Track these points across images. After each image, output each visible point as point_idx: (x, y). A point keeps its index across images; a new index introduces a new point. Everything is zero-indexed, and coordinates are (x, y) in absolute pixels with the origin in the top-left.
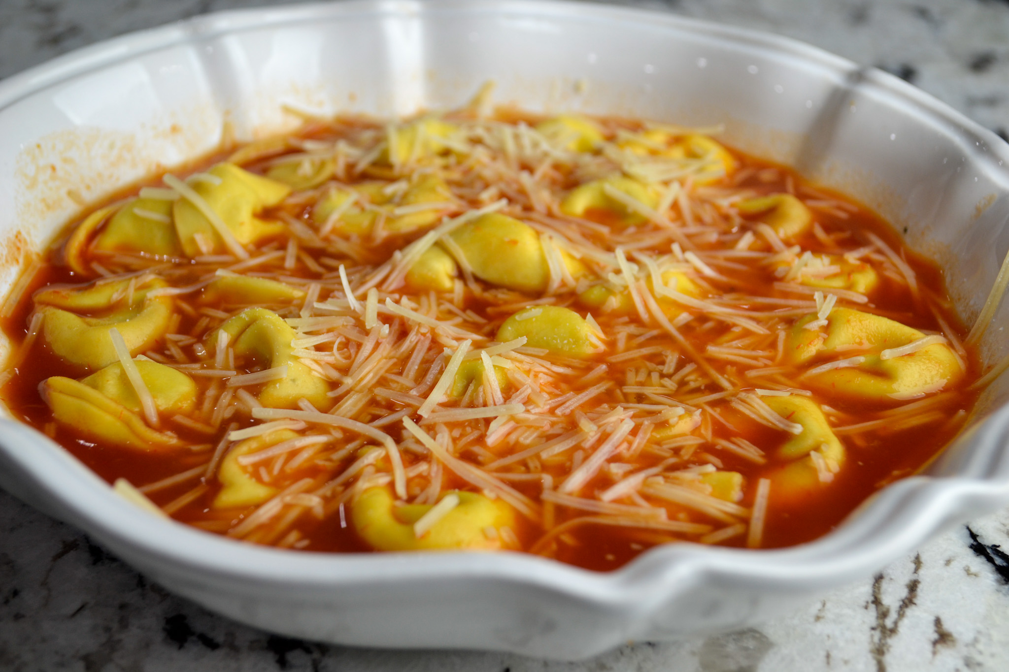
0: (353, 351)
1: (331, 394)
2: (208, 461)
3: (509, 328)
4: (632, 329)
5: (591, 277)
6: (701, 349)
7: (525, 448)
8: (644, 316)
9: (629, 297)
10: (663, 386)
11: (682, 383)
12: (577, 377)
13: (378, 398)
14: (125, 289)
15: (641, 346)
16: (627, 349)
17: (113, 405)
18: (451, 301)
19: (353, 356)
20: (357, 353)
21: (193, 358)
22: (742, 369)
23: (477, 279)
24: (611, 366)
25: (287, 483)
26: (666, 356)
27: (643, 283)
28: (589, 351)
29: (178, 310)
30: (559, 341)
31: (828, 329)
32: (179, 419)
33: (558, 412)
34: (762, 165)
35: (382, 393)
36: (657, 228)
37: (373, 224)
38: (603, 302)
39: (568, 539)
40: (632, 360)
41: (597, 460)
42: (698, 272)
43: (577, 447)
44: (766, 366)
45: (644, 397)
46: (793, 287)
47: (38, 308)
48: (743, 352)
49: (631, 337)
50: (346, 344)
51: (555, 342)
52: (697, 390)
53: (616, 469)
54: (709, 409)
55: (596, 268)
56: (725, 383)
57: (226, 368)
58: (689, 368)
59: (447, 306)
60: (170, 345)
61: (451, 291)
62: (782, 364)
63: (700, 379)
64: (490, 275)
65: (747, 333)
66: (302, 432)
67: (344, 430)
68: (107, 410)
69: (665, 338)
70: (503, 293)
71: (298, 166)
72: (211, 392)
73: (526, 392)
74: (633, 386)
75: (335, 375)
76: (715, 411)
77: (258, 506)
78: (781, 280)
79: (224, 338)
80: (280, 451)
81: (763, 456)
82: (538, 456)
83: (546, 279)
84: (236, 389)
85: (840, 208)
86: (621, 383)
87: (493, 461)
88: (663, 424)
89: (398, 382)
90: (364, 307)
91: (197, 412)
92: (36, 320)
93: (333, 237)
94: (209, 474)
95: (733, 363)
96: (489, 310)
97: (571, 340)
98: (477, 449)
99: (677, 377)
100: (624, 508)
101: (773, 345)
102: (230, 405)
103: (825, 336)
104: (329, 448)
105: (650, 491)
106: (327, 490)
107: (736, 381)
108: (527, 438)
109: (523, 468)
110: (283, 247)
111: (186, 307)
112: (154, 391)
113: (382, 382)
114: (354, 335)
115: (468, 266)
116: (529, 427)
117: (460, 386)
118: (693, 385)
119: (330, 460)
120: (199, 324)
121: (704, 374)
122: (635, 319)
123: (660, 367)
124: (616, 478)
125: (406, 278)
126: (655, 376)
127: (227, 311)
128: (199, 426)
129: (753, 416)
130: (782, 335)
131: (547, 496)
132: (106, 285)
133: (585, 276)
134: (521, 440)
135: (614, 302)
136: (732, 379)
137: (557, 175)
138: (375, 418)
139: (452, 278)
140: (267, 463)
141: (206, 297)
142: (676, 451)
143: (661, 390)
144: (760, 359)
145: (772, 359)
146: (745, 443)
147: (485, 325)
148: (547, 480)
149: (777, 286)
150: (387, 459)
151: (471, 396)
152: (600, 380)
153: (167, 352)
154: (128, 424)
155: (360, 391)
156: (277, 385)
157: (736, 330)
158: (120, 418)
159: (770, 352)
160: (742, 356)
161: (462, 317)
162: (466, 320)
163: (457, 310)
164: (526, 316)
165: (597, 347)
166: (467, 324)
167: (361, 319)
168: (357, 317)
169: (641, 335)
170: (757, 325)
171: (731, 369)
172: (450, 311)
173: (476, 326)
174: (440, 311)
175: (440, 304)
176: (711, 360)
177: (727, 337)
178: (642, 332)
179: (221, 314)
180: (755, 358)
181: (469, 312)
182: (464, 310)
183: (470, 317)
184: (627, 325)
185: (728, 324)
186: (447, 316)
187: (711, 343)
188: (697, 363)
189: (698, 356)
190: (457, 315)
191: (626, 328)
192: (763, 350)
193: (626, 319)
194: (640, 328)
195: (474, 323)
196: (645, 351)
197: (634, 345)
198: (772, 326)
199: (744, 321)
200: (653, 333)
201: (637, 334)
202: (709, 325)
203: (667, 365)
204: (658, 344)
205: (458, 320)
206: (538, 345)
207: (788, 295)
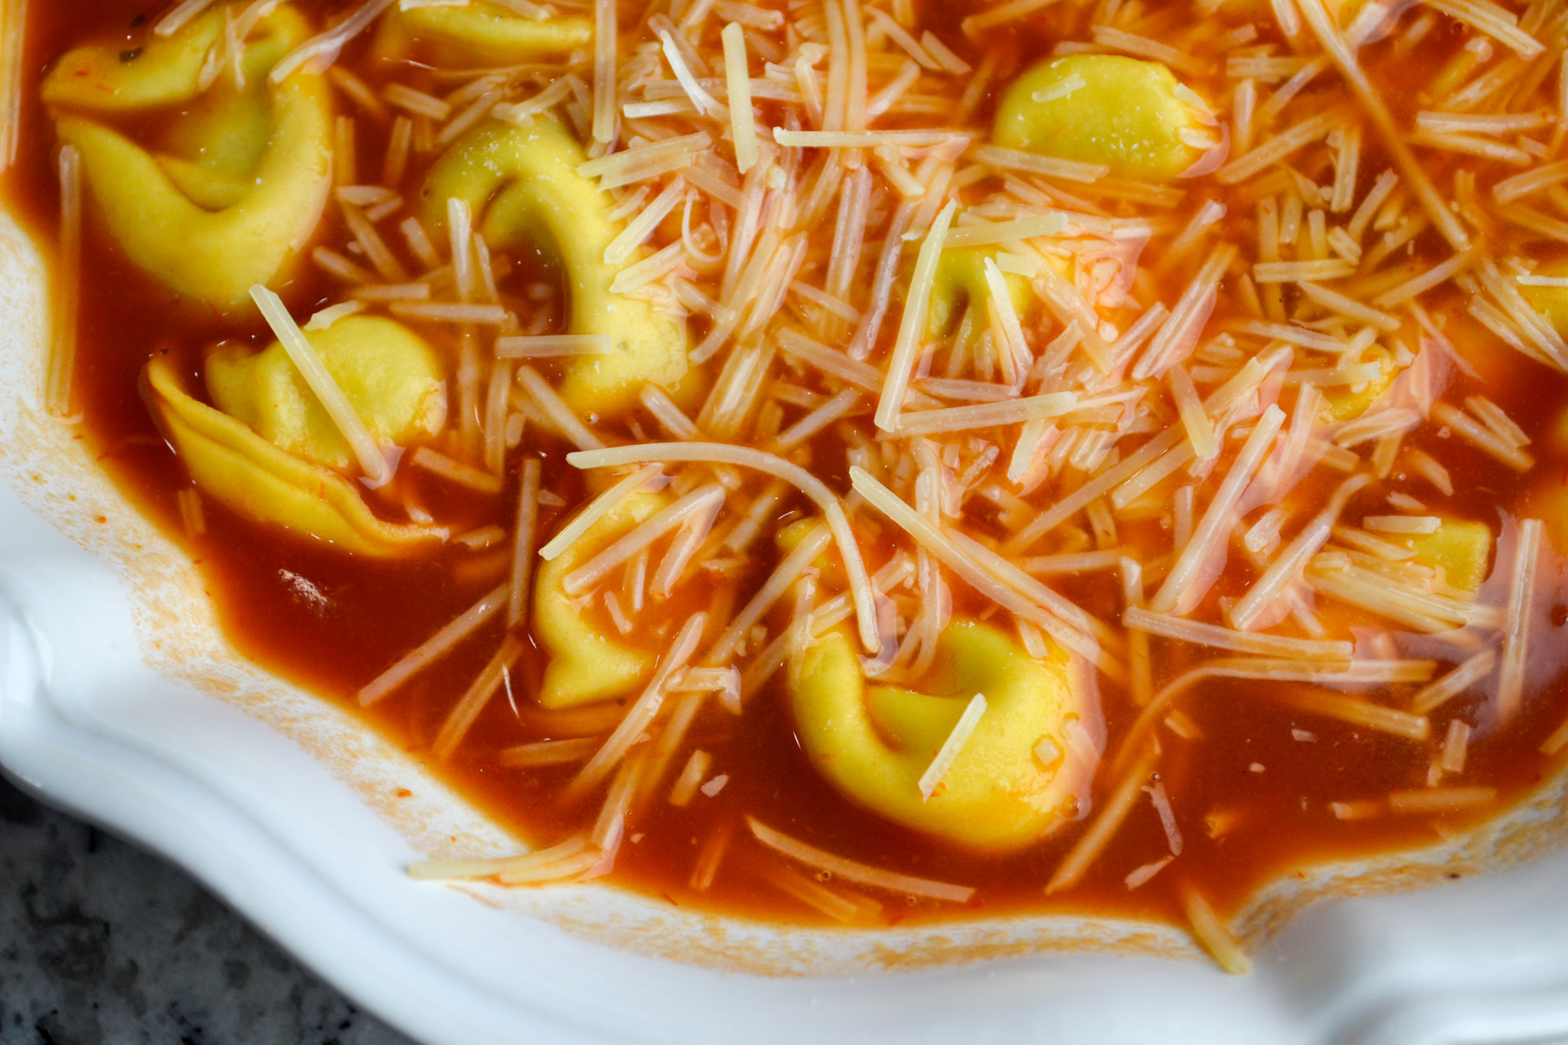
0: (721, 231)
1: (699, 356)
2: (503, 577)
3: (1020, 118)
4: (1262, 64)
6: (1405, 117)
7: (1086, 477)
8: (1289, 24)
10: (1333, 254)
11: (1370, 238)
12: (1165, 240)
13: (789, 361)
14: (220, 45)
15: (1285, 120)
16: (1257, 141)
17: (302, 469)
18: (888, 8)
19: (725, 241)
20: (731, 229)
21: (412, 268)
22: (1493, 173)
24: (1225, 193)
25: (661, 631)
26: (1336, 152)
28: (1176, 161)
29: (343, 104)
30: (1121, 146)
32: (425, 458)
33: (1139, 373)
35: (798, 347)
39: (1180, 726)
40: (1269, 170)
41: (1223, 514)
43: (1179, 478)
44: (1536, 162)
45: (1298, 295)
47: (65, 127)
48: (1487, 124)
49: (1266, 90)
50: (704, 210)
51: (1114, 147)
52: (1397, 259)
53: (1258, 540)
54: (1421, 315)
56: (1456, 235)
57: (479, 300)
58: (1385, 184)
59: (884, 26)
60: (354, 224)
62: (1563, 153)
63: (1404, 221)
65: (1501, 52)
66: (668, 493)
67: (741, 469)
68: (292, 480)
69: (1330, 82)
72: (468, 373)
73: (1073, 334)
74: (1275, 261)
75: (698, 299)
76: (1435, 323)
77: (623, 700)
79: (459, 213)
80: (633, 547)
81: (1527, 449)
82: (1107, 500)
84: (516, 365)
86: (1250, 252)
87: (1028, 521)
88: (1337, 391)
89: (820, 307)
90: (724, 101)
91: (453, 434)
92: (68, 165)
94: (515, 616)
95: (1464, 160)
96: (969, 26)
97: (1146, 143)
98: (996, 494)
99: (1358, 223)
100: (1276, 641)
101: (1550, 88)
102: (511, 409)
104: (725, 516)
105: (1323, 585)
106: (733, 642)
107: (1474, 220)
108: (1089, 453)
109: (1083, 537)
111: (357, 90)
112: (362, 401)
113: (790, 310)
114: (716, 184)
116: (1086, 426)
117: (942, 311)
118: (1391, 242)
119: (724, 554)
120: (393, 142)
121: (1412, 205)
122: (1270, 35)
123: (1325, 192)
124: (1260, 561)
126: (1317, 219)
127: (441, 91)
128: (465, 475)
129: (1514, 340)
131: (1136, 618)
132: (179, 33)
134: (1075, 460)
136: (1467, 215)
138: (793, 415)
140: (614, 581)
141: (389, 51)
142: (1365, 451)
143: (1328, 269)
144: (1523, 140)
145: (1544, 135)
146: (1493, 413)
147: (968, 77)
148: (1133, 573)
150: (833, 551)
151: (968, 348)
152: (1211, 240)
153: (353, 247)
154: (338, 506)
155: (750, 344)
156: (596, 367)
157: (1479, 49)
158: (322, 493)
159: (1544, 115)
160: (1486, 136)
161: (916, 61)
162: (925, 72)
163: (904, 39)
164: (1052, 95)
165: (1198, 154)
166: (931, 83)
167: (725, 137)
168: (716, 127)
169: (1284, 81)
170: (1518, 26)
171: (1464, 180)
172: (890, 45)
173: (948, 84)
174: (870, 50)
175: (867, 21)
176: (1424, 153)
177: (1455, 73)
178: (1283, 72)
179: (432, 107)
180: (1510, 139)
181: (928, 38)
182: (917, 33)
183: (932, 57)
184: (1253, 50)
185: (1459, 26)
186: (887, 62)
187: (1424, 98)
188: (1398, 171)
189: (1398, 144)
190: (904, 53)
191: (1251, 61)
192: (1527, 109)
193: (1249, 32)
194: (1281, 60)
195: (943, 76)
196: (1295, 138)
197: (1270, 121)
198: (1547, 22)
199: (1493, 18)
200: (1308, 71)
201: (1274, 80)
202: (1421, 28)
203: (1338, 184)
204: (1318, 111)
205: (910, 74)
206: (1080, 154)
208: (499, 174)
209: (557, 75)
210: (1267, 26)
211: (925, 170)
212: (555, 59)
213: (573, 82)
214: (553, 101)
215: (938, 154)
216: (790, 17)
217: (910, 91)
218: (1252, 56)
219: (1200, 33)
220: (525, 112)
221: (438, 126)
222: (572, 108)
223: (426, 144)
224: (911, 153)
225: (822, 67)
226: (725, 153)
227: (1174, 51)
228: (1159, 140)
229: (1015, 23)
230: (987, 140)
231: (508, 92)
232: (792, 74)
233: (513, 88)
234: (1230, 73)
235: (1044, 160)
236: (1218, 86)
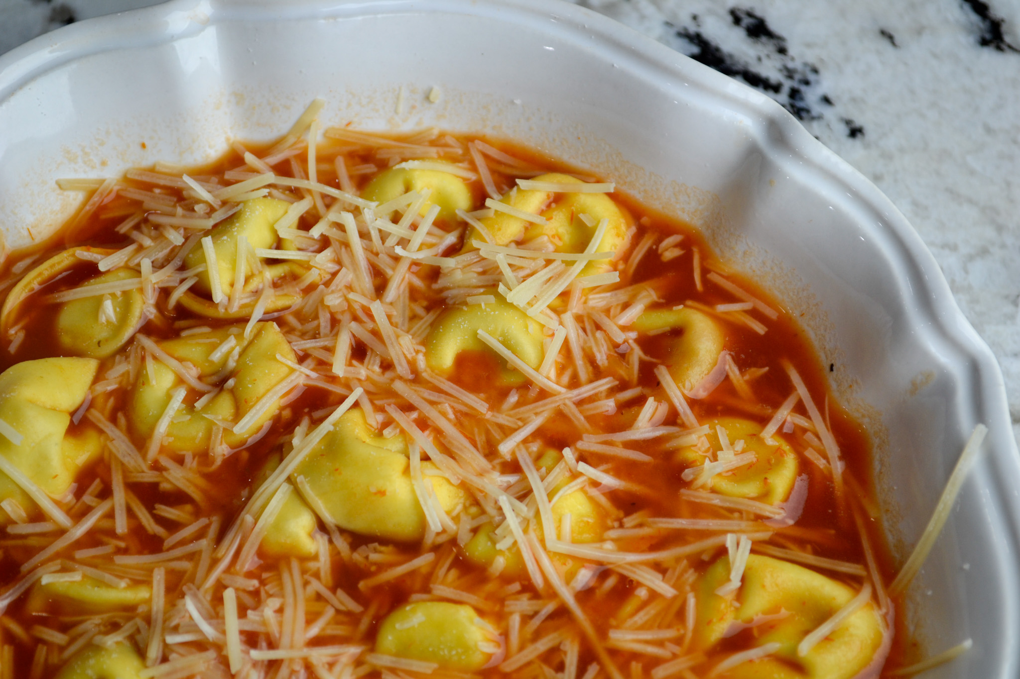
3: (390, 637)
4: (524, 604)
5: (474, 510)
6: (602, 631)
8: (538, 581)
9: (518, 555)
15: (537, 635)
16: (522, 648)
18: (317, 575)
22: (649, 663)
23: (342, 531)
26: (565, 653)
27: (533, 535)
29: (8, 638)
30: (447, 652)
31: (741, 594)
34: (664, 229)
36: (543, 394)
37: (209, 436)
38: (490, 562)
40: (529, 664)
42: (595, 484)
44: (675, 656)
46: (703, 497)
48: (648, 636)
49: (526, 618)
51: (443, 654)
55: (480, 496)
58: (592, 670)
59: (316, 586)
61: (315, 558)
62: (690, 651)
64: (359, 524)
65: (654, 595)
69: (562, 613)
70: (375, 551)
71: (98, 301)
78: (687, 484)
83: (423, 524)
85: (755, 314)
93: (165, 461)
95: (635, 656)
96: (362, 585)
97: (460, 650)
101: (681, 614)
103: (737, 604)
110: (105, 493)
111: (16, 628)
115: (329, 518)
120: (36, 658)
122: (528, 588)
127: (64, 628)
130: (692, 601)
133: (465, 508)
135: (500, 564)
137: (418, 283)
139: (312, 536)
141: (35, 607)
144: (667, 644)
145: (678, 641)
147: (363, 613)
149: (685, 494)
157: (642, 593)
159: (678, 630)
160: (647, 642)
161: (333, 606)
162: (338, 611)
163: (326, 593)
164: (407, 625)
165: (489, 656)
166: (342, 618)
167: (224, 653)
168: (219, 647)
169: (536, 613)
170: (663, 580)
171: (636, 667)
172: (319, 597)
173: (352, 618)
174: (308, 600)
175: (306, 584)
176: (614, 653)
177: (629, 607)
178: (536, 608)
179: (57, 638)
180: (660, 643)
181: (340, 592)
182: (334, 590)
183: (342, 603)
184: (519, 596)
185: (631, 581)
186: (317, 606)
187: (613, 622)
188: (600, 663)
189: (599, 648)
190: (326, 601)
191: (518, 603)
192: (669, 626)
193: (516, 586)
194: (534, 602)
195: (349, 613)
196: (543, 645)
197: (529, 636)
198: (679, 578)
199: (648, 576)
200: (550, 607)
201: (531, 613)
202: (611, 582)
203: (567, 671)
204: (556, 629)
205: (330, 613)
206: (424, 657)
207: (698, 510)
209: (129, 619)
210: (526, 583)
211: (337, 669)
212: (129, 610)
213: (139, 622)
214: (127, 634)
215: (344, 659)
216: (263, 583)
217: (328, 624)
218: (517, 599)
219: (490, 587)
220: (111, 641)
221: (62, 649)
222: (138, 638)
223: (54, 659)
224: (329, 659)
225: (280, 611)
226: (224, 662)
227: (476, 598)
228: (467, 649)
229: (388, 583)
230: (372, 650)
231: (102, 628)
232: (262, 616)
233: (105, 626)
234: (506, 609)
235: (404, 661)
236: (500, 617)
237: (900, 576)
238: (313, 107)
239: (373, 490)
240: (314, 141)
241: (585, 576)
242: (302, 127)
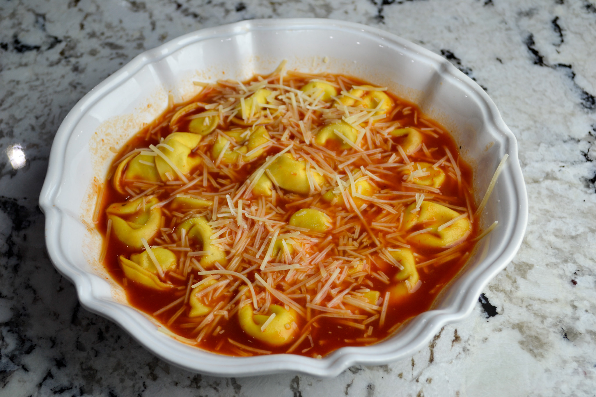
0: (234, 236)
1: (227, 258)
2: (185, 294)
3: (294, 219)
4: (343, 214)
5: (327, 185)
6: (369, 223)
7: (301, 281)
8: (348, 206)
9: (342, 198)
10: (353, 246)
11: (361, 243)
12: (321, 243)
13: (245, 259)
14: (142, 203)
15: (346, 223)
16: (341, 226)
17: (147, 272)
18: (271, 202)
19: (234, 238)
20: (235, 237)
21: (173, 241)
22: (385, 233)
23: (281, 189)
24: (333, 235)
25: (214, 304)
26: (355, 229)
27: (347, 191)
28: (325, 229)
29: (163, 214)
30: (313, 225)
31: (420, 213)
32: (171, 274)
33: (312, 263)
34: (405, 105)
35: (247, 256)
36: (356, 152)
37: (237, 159)
38: (332, 200)
39: (315, 325)
40: (342, 231)
41: (327, 287)
42: (372, 179)
43: (319, 281)
44: (395, 232)
45: (345, 252)
46: (410, 185)
47: (110, 217)
48: (386, 225)
49: (343, 218)
50: (231, 233)
51: (312, 225)
52: (366, 247)
53: (334, 292)
54: (370, 257)
55: (329, 180)
56: (377, 243)
57: (186, 247)
58: (365, 234)
59: (270, 205)
60: (163, 234)
61: (271, 196)
62: (401, 230)
63: (368, 241)
64: (287, 187)
65: (389, 213)
66: (218, 280)
67: (233, 276)
68: (145, 275)
69: (355, 218)
70: (292, 196)
71: (203, 119)
72: (182, 259)
73: (300, 255)
74: (342, 246)
75: (228, 248)
76: (372, 258)
77: (205, 316)
78: (405, 181)
79: (184, 231)
80: (210, 289)
81: (389, 280)
82: (305, 285)
83: (309, 188)
84: (191, 258)
85: (435, 132)
86: (337, 245)
87: (289, 288)
88: (352, 268)
89: (252, 250)
90: (237, 213)
91: (178, 270)
92: (109, 223)
93: (222, 166)
94: (186, 301)
95: (381, 231)
96: (287, 206)
97: (318, 225)
98: (282, 283)
99: (359, 240)
100: (336, 310)
101: (398, 220)
102: (190, 266)
103: (418, 216)
104: (229, 285)
105: (346, 301)
106: (228, 307)
107: (382, 241)
108: (301, 277)
109: (299, 292)
110: (201, 174)
111: (167, 212)
112: (161, 262)
113: (246, 250)
114: (233, 228)
115: (277, 184)
116: (302, 272)
117: (275, 251)
118: (365, 244)
119: (228, 292)
120: (172, 221)
121: (370, 238)
122: (345, 209)
123: (353, 235)
124: (333, 296)
125: (252, 192)
126: (351, 240)
127: (183, 213)
128: (179, 277)
129: (387, 261)
130: (402, 214)
131: (308, 305)
132: (134, 201)
133: (325, 184)
134: (299, 278)
135: (336, 200)
136: (380, 240)
137: (314, 117)
138: (245, 269)
139: (271, 190)
140: (206, 295)
141: (174, 206)
142: (357, 279)
143: (352, 248)
144: (392, 228)
145: (397, 227)
146: (382, 274)
147: (285, 214)
148: (308, 297)
149: (404, 184)
150: (249, 291)
151: (279, 257)
152: (330, 243)
153: (162, 238)
154: (153, 280)
155: (238, 256)
156: (207, 257)
157: (385, 212)
158: (150, 277)
159: (397, 224)
160: (385, 227)
161: (275, 211)
162: (277, 213)
163: (273, 207)
164: (300, 215)
165: (328, 227)
166: (278, 215)
167: (236, 220)
168: (234, 218)
169: (346, 217)
170: (393, 209)
171: (380, 234)
172: (271, 208)
173: (281, 215)
174: (267, 209)
175: (267, 204)
176: (373, 230)
177: (380, 216)
178: (347, 215)
179: (181, 215)
180: (390, 228)
181: (278, 208)
182: (276, 207)
183: (279, 211)
184: (341, 211)
185: (381, 208)
186: (269, 211)
187: (374, 220)
188: (367, 232)
189: (368, 228)
190: (273, 210)
191: (341, 213)
192: (394, 223)
193: (340, 208)
194: (346, 213)
195: (280, 214)
196: (348, 226)
197: (343, 223)
198: (398, 209)
199: (387, 207)
200: (352, 215)
201: (345, 216)
202: (374, 209)
203: (355, 234)
204: (353, 222)
205: (274, 213)
206: (305, 227)
207: (408, 189)
208: (192, 224)
209: (205, 211)
210: (344, 207)
211: (275, 228)
212: (206, 208)
213: (208, 211)
214: (204, 215)
215: (278, 225)
216: (251, 202)
217: (273, 216)
218: (341, 212)
219: (331, 208)
220: (198, 215)
221: (182, 218)
222: (208, 216)
223: (179, 221)
224: (273, 225)
225: (257, 210)
226: (236, 223)
227: (326, 211)
228: (321, 224)
229: (296, 205)
230: (288, 224)
231: (196, 213)
232: (251, 210)
233: (197, 212)
234: (336, 215)
235: (298, 228)
236: (334, 217)
237: (478, 210)
238: (283, 62)
239: (292, 173)
240: (283, 75)
241: (364, 206)
242: (279, 70)
